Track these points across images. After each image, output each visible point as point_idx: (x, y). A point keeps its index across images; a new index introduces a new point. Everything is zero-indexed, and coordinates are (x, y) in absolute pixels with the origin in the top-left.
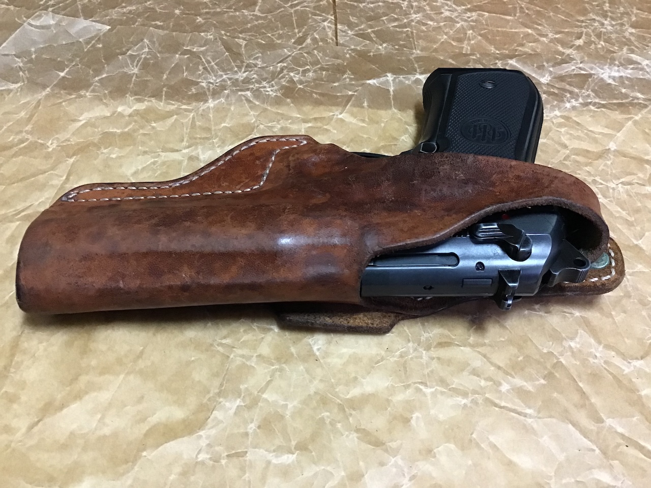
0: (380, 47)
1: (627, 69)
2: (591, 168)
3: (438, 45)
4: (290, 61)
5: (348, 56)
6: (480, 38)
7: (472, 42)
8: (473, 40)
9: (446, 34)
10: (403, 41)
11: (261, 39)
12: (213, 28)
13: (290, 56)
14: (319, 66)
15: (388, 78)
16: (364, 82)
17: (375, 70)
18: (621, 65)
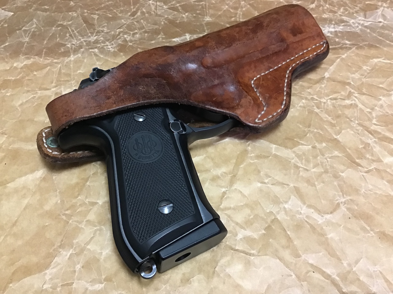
0: (184, 16)
1: (339, 26)
2: (311, 90)
3: (221, 12)
4: (125, 27)
5: (163, 23)
6: (249, 6)
7: (244, 9)
8: (244, 8)
9: (227, 5)
10: (199, 11)
11: (109, 14)
12: (80, 8)
13: (125, 24)
14: (144, 30)
15: (186, 37)
16: (170, 40)
17: (179, 32)
18: (336, 24)
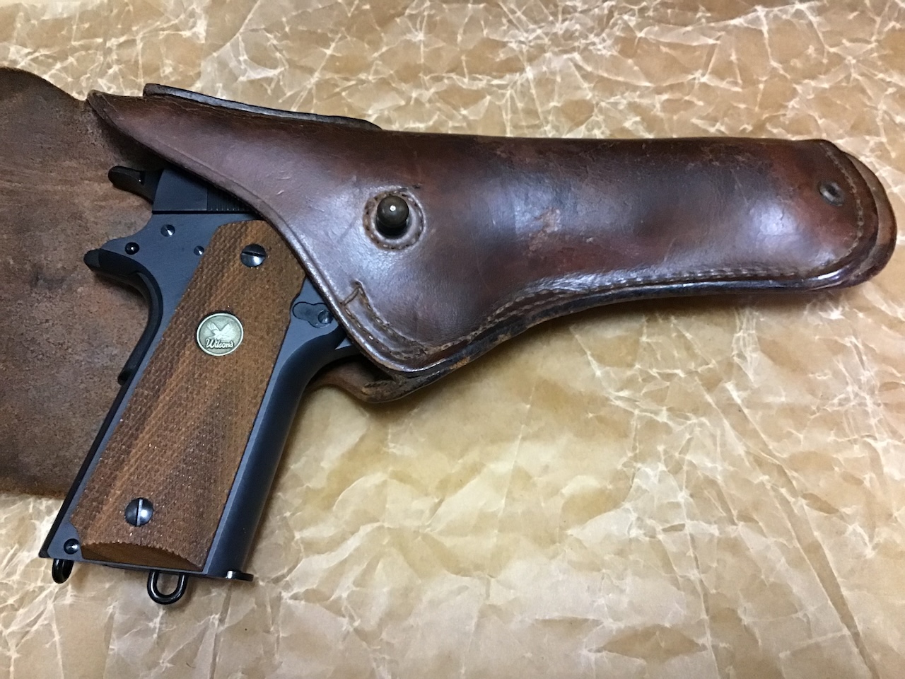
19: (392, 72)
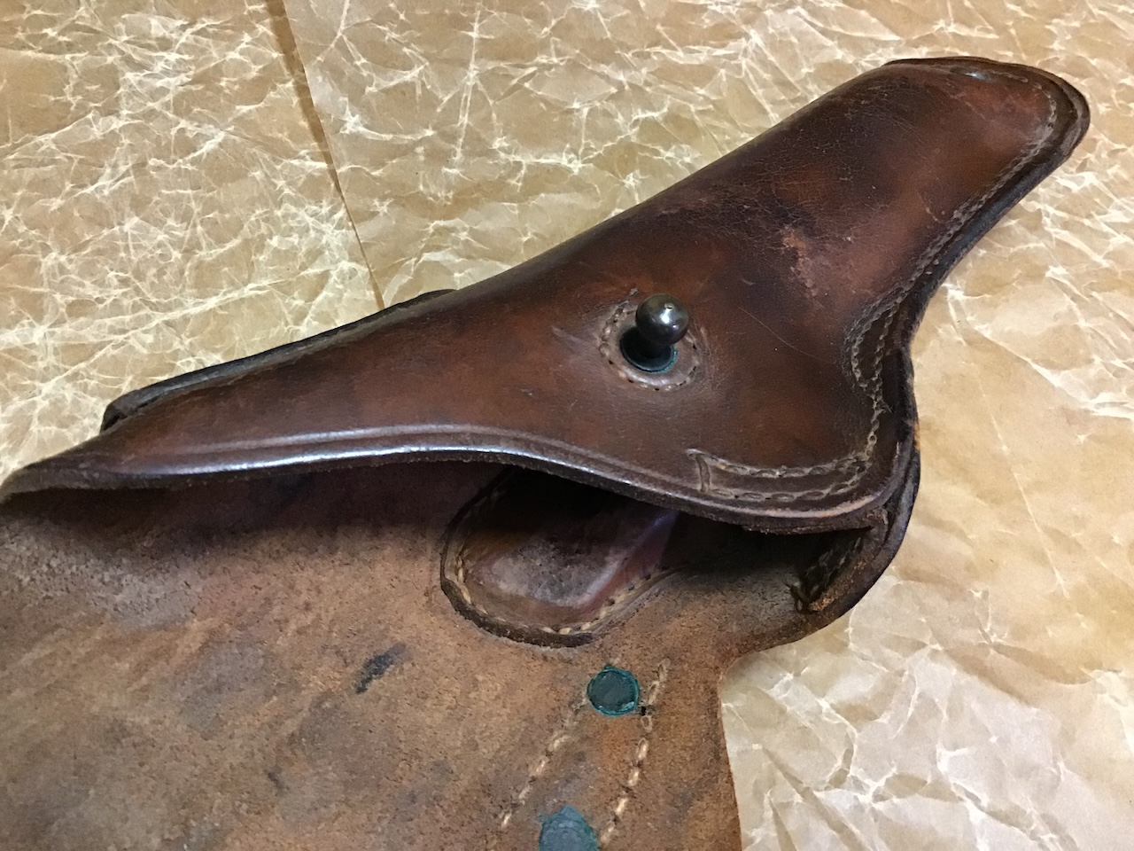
19: (577, 51)
